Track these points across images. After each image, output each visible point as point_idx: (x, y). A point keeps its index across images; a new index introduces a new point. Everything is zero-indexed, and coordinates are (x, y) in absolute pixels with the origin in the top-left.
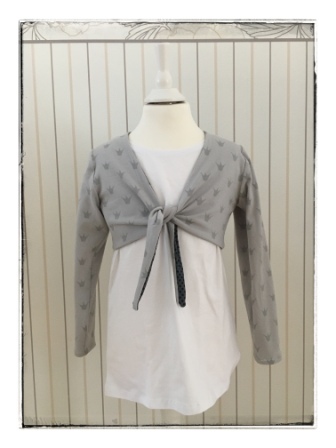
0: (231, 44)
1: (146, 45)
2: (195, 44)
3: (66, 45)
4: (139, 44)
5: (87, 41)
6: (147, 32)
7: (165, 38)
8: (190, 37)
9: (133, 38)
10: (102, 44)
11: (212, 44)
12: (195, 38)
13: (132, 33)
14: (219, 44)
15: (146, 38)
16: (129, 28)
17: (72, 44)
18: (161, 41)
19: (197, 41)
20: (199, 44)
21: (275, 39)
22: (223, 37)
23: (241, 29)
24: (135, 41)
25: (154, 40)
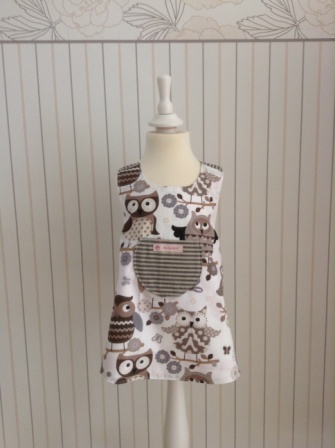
18: (170, 41)
19: (203, 41)
20: (205, 44)
21: (275, 40)
22: (227, 38)
23: (244, 30)
24: (146, 41)
25: (163, 41)
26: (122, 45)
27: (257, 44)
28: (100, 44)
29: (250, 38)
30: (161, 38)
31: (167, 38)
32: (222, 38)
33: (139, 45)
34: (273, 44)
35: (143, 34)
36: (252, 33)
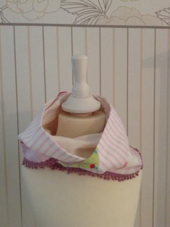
0: (154, 29)
1: (88, 28)
2: (126, 29)
3: (26, 27)
4: (84, 28)
5: (43, 25)
6: (90, 19)
7: (104, 24)
8: (122, 24)
9: (79, 23)
10: (55, 28)
11: (139, 29)
12: (126, 24)
13: (78, 20)
14: (144, 30)
15: (89, 24)
16: (76, 16)
17: (30, 27)
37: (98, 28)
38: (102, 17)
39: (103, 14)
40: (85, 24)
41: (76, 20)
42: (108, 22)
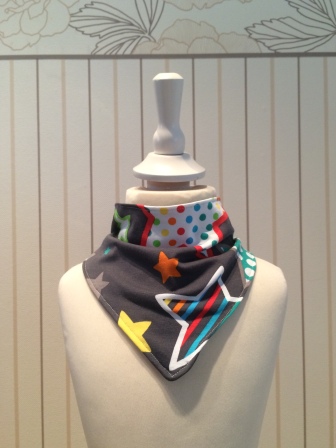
0: (242, 60)
1: (120, 62)
2: (189, 61)
5: (37, 57)
6: (122, 44)
9: (102, 53)
10: (58, 62)
11: (214, 61)
12: (191, 52)
14: (224, 61)
15: (120, 52)
16: (97, 39)
17: (15, 61)
18: (141, 57)
19: (193, 57)
20: (197, 61)
21: (306, 54)
22: (230, 51)
23: (256, 40)
24: (104, 57)
25: (131, 56)
26: (67, 61)
27: (278, 60)
28: (34, 62)
29: (266, 51)
30: (128, 52)
31: (137, 52)
32: (223, 52)
33: (93, 62)
34: (302, 59)
35: (101, 46)
36: (268, 43)
37: (138, 61)
38: (144, 39)
39: (147, 35)
40: (114, 53)
41: (97, 47)
42: (155, 49)
